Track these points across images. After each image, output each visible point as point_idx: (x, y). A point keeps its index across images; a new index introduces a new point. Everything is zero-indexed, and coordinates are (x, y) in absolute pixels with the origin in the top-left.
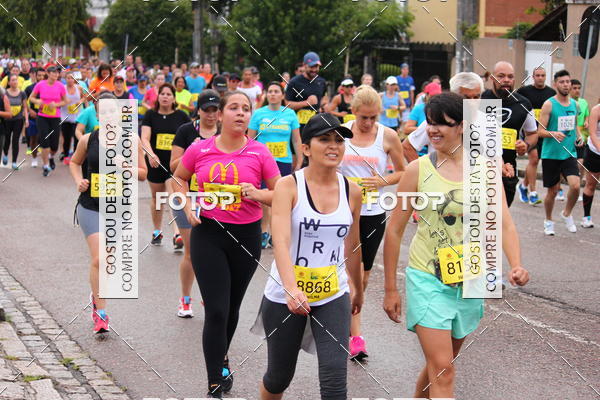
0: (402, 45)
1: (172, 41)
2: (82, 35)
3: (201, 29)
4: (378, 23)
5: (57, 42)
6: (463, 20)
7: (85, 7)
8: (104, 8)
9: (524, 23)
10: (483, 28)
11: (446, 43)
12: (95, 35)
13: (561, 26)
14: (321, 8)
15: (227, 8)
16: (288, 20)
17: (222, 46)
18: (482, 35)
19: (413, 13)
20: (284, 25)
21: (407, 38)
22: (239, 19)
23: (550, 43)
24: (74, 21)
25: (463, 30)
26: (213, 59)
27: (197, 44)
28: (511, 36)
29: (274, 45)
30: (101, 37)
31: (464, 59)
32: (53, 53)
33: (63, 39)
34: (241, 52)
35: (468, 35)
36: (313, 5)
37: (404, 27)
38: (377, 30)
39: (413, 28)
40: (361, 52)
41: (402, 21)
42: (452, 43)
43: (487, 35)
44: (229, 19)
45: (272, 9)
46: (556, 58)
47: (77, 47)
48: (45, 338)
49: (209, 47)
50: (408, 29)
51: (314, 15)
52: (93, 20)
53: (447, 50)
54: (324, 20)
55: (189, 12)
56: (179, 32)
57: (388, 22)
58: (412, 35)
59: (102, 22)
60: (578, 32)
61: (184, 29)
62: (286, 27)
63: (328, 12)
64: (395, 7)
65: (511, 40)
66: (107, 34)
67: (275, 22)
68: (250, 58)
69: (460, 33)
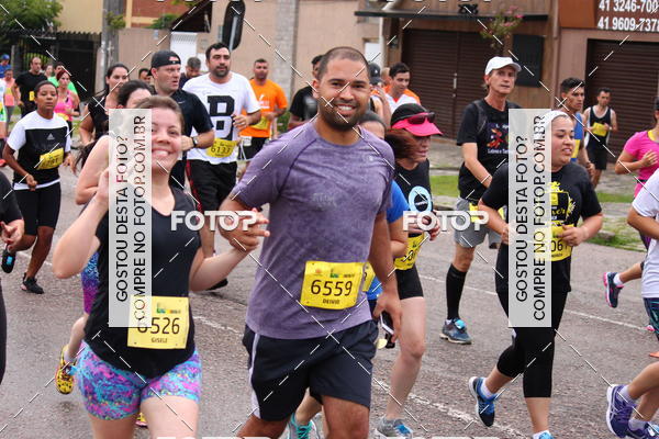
0: (49, 34)
4: (26, 12)
6: (109, 10)
9: (170, 14)
10: (129, 19)
11: (92, 33)
13: (206, 17)
18: (128, 26)
21: (55, 28)
23: (195, 34)
25: (109, 20)
28: (156, 26)
31: (109, 49)
35: (114, 25)
37: (52, 17)
39: (61, 17)
40: (8, 41)
41: (50, 11)
42: (98, 33)
43: (133, 25)
46: (200, 49)
50: (56, 19)
53: (95, 40)
57: (35, 12)
58: (60, 25)
60: (222, 23)
65: (156, 31)
69: (106, 22)
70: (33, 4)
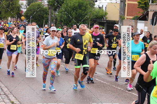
0: (104, 20)
1: (43, 18)
2: (19, 15)
3: (51, 15)
5: (12, 17)
6: (121, 14)
7: (20, 8)
8: (25, 8)
9: (137, 16)
11: (116, 20)
12: (23, 16)
13: (147, 16)
14: (83, 10)
15: (58, 9)
16: (74, 13)
17: (56, 19)
18: (126, 19)
19: (108, 12)
20: (73, 14)
21: (106, 19)
22: (61, 13)
23: (144, 21)
24: (17, 11)
25: (121, 17)
26: (54, 23)
27: (49, 19)
28: (133, 19)
29: (70, 20)
30: (24, 16)
32: (11, 20)
33: (14, 16)
34: (61, 21)
36: (81, 9)
37: (105, 16)
38: (98, 16)
39: (107, 16)
40: (93, 22)
41: (105, 14)
42: (118, 21)
44: (58, 12)
45: (70, 10)
46: (145, 25)
47: (18, 18)
48: (7, 96)
49: (53, 20)
50: (106, 16)
51: (81, 12)
52: (22, 11)
53: (116, 22)
54: (84, 13)
55: (48, 10)
56: (45, 15)
57: (101, 15)
58: (107, 18)
59: (24, 12)
60: (151, 18)
61: (46, 14)
62: (73, 15)
63: (85, 11)
64: (103, 11)
66: (26, 15)
67: (70, 13)
68: (64, 23)
69: (120, 18)
70: (100, 12)
